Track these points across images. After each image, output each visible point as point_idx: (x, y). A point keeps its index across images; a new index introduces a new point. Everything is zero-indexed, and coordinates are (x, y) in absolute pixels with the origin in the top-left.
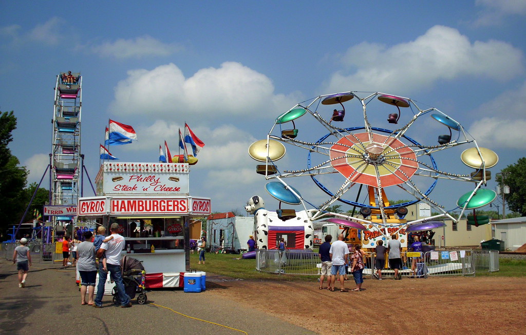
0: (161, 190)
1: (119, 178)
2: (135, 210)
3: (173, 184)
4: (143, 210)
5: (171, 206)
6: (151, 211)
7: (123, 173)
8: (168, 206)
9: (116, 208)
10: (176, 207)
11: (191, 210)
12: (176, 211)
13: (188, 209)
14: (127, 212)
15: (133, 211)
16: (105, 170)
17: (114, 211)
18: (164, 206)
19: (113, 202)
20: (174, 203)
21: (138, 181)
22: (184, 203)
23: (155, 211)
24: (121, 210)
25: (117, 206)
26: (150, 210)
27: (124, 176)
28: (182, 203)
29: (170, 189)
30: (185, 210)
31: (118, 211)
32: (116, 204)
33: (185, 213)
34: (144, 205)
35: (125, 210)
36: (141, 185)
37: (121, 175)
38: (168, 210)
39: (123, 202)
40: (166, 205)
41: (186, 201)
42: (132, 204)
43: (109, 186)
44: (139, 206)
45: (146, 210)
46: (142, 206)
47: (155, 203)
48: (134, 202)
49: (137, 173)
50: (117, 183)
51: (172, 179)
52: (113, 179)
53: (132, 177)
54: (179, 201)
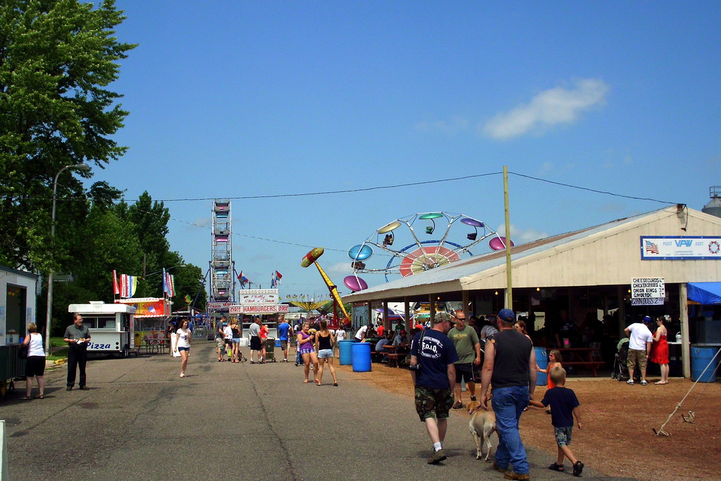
0: (265, 302)
1: (247, 297)
3: (271, 299)
4: (257, 311)
5: (270, 309)
7: (249, 294)
9: (245, 310)
15: (253, 312)
24: (247, 312)
28: (274, 307)
29: (269, 301)
33: (275, 312)
35: (249, 312)
36: (256, 300)
39: (248, 308)
42: (252, 309)
43: (243, 300)
44: (255, 309)
47: (262, 308)
49: (255, 294)
52: (244, 298)
53: (252, 296)
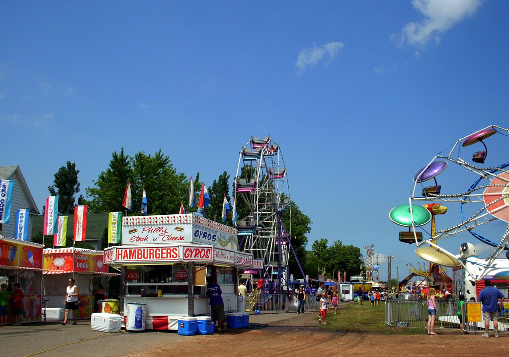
0: (168, 240)
1: (134, 231)
2: (135, 258)
3: (178, 234)
4: (141, 258)
5: (165, 253)
6: (148, 259)
7: (137, 225)
8: (162, 253)
9: (120, 256)
10: (169, 255)
11: (181, 257)
12: (169, 258)
13: (179, 257)
14: (129, 260)
15: (134, 259)
16: (123, 224)
17: (118, 259)
18: (159, 254)
19: (119, 251)
20: (167, 251)
21: (149, 232)
22: (176, 250)
23: (152, 259)
24: (124, 259)
25: (121, 254)
26: (147, 257)
27: (137, 228)
28: (175, 250)
29: (175, 239)
30: (176, 257)
31: (121, 259)
32: (120, 253)
33: (177, 260)
34: (142, 254)
35: (127, 259)
36: (152, 235)
37: (135, 228)
38: (162, 257)
39: (126, 251)
40: (160, 252)
41: (177, 248)
42: (133, 253)
43: (126, 237)
44: (138, 254)
45: (144, 258)
46: (141, 254)
47: (152, 252)
48: (135, 251)
49: (148, 225)
50: (133, 234)
51: (177, 229)
52: (130, 232)
53: (144, 229)
54: (172, 248)
